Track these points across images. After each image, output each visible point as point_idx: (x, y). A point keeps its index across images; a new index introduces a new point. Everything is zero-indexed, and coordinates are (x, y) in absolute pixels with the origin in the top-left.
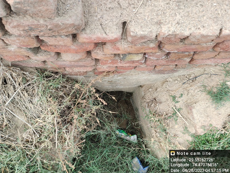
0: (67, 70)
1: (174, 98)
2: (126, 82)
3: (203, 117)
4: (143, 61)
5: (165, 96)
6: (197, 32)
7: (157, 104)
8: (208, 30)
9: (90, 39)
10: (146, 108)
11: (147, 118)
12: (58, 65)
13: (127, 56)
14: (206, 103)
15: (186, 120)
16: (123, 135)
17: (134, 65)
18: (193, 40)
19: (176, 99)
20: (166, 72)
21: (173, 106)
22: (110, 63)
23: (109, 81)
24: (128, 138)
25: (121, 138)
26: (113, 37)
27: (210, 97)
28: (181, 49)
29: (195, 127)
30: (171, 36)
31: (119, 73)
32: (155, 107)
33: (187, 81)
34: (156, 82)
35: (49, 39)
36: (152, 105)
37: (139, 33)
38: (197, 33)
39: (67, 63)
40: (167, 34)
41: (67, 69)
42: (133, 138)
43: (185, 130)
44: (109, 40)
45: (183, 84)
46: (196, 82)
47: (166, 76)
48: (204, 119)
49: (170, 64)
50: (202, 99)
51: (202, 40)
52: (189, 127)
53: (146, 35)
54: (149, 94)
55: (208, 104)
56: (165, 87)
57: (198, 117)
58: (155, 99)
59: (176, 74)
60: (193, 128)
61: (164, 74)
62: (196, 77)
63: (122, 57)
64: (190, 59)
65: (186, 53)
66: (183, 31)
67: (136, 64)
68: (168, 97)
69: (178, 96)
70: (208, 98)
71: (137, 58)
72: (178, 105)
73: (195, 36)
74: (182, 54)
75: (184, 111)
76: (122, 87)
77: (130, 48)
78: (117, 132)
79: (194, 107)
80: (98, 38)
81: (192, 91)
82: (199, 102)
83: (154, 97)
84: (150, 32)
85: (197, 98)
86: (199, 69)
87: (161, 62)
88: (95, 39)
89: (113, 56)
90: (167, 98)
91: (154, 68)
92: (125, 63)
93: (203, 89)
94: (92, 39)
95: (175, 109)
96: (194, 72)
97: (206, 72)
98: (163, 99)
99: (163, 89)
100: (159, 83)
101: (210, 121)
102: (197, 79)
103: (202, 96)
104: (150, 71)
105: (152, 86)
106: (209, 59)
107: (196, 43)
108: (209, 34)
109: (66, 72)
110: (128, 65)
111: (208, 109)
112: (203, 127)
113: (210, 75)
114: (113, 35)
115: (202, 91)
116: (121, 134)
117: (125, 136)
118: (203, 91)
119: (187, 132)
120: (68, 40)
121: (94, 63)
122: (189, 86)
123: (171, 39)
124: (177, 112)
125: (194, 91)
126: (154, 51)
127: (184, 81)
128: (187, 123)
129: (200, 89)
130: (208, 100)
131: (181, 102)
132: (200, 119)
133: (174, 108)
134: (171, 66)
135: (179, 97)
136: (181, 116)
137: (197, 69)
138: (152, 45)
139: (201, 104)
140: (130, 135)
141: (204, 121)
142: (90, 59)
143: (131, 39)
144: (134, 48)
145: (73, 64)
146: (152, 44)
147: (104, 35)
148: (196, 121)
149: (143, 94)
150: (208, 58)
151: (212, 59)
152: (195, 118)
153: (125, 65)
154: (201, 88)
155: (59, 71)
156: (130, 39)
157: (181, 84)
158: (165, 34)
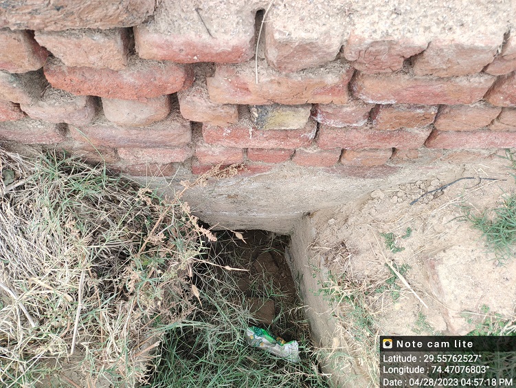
0: (122, 156)
1: (390, 239)
2: (272, 201)
3: (464, 287)
4: (311, 135)
5: (367, 236)
6: (447, 38)
7: (349, 256)
8: (474, 33)
9: (168, 46)
10: (322, 267)
11: (323, 293)
12: (96, 139)
13: (270, 114)
14: (470, 249)
15: (422, 295)
16: (264, 340)
17: (289, 145)
18: (436, 63)
19: (395, 242)
20: (368, 173)
21: (387, 260)
22: (230, 137)
23: (229, 196)
24: (276, 348)
25: (258, 349)
26: (227, 43)
27: (482, 232)
28: (405, 93)
29: (446, 314)
30: (378, 47)
31: (254, 170)
32: (342, 263)
33: (422, 196)
34: (344, 202)
35: (61, 43)
36: (337, 260)
37: (297, 36)
38: (444, 40)
39: (120, 133)
40: (369, 41)
41: (122, 153)
42: (290, 350)
43: (418, 323)
44: (217, 54)
45: (412, 204)
46: (445, 197)
47: (369, 182)
48: (466, 293)
49: (378, 144)
50: (461, 240)
51: (458, 64)
52: (430, 315)
53: (314, 41)
54: (328, 232)
55: (476, 254)
56: (367, 212)
57: (453, 287)
58: (343, 244)
59: (394, 179)
60: (441, 318)
61: (364, 177)
62: (443, 188)
63: (257, 115)
64: (428, 133)
65: (418, 111)
66: (409, 35)
67: (294, 140)
68: (376, 239)
69: (399, 234)
70: (477, 238)
71: (296, 120)
72: (400, 258)
73: (441, 50)
74: (408, 114)
75: (416, 272)
76: (263, 215)
77: (275, 86)
78: (250, 333)
79: (440, 261)
80: (189, 44)
81: (435, 221)
82: (453, 248)
83: (340, 239)
84: (325, 34)
85: (448, 237)
86: (451, 167)
87: (355, 138)
88: (182, 47)
89: (233, 111)
90: (373, 240)
91: (338, 156)
92: (267, 139)
93: (462, 214)
94: (174, 48)
95: (392, 267)
96: (438, 173)
97: (467, 174)
98: (363, 244)
99: (361, 219)
100: (353, 205)
101: (482, 297)
102: (445, 190)
103: (459, 233)
104: (329, 169)
105: (336, 211)
106: (474, 132)
107: (443, 74)
108: (476, 44)
109: (119, 165)
110: (272, 144)
111: (477, 266)
112: (466, 313)
113: (477, 181)
114: (227, 37)
115: (460, 221)
116: (260, 338)
117: (268, 344)
118: (463, 220)
119: (425, 328)
120: (109, 47)
121: (187, 137)
122: (427, 207)
123: (378, 57)
124: (398, 274)
125: (440, 219)
126: (336, 99)
127: (414, 197)
128: (423, 303)
129: (454, 215)
130: (475, 243)
131: (407, 249)
132: (457, 292)
133: (391, 265)
134: (381, 154)
135: (403, 237)
136: (409, 287)
137: (445, 166)
138: (330, 79)
139: (458, 253)
140: (283, 342)
141: (467, 297)
142: (179, 124)
143: (276, 55)
144: (286, 85)
145: (134, 137)
146: (330, 75)
147: (205, 36)
148: (448, 298)
149: (314, 232)
150: (472, 128)
151: (483, 134)
152: (445, 290)
153: (265, 144)
154: (458, 212)
155: (103, 158)
156: (273, 54)
157: (406, 204)
158: (364, 39)
